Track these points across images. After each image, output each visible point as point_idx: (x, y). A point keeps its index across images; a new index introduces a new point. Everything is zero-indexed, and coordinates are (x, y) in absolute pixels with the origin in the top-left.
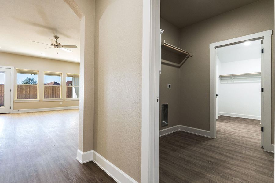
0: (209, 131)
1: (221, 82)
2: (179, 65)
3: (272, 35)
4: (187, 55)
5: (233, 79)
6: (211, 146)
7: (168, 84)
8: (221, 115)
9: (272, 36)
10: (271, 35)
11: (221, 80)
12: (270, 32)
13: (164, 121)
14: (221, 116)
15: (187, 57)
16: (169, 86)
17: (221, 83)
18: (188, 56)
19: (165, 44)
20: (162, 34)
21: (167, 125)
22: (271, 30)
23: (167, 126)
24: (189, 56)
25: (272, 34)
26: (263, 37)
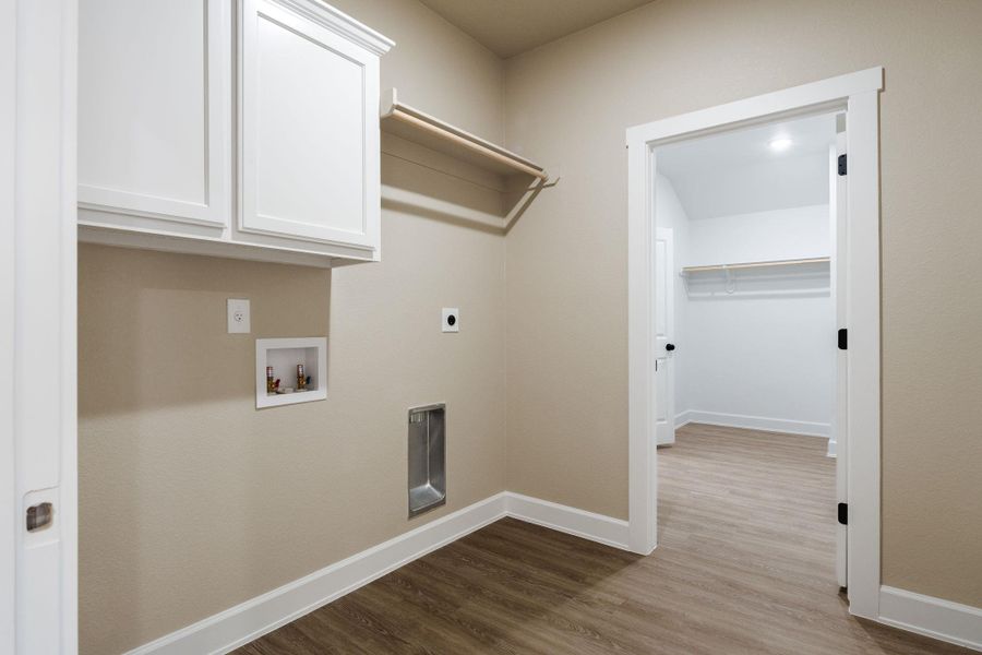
0: (627, 519)
1: (693, 295)
2: (503, 223)
3: (883, 90)
4: (533, 177)
5: (733, 281)
6: (628, 607)
7: (444, 309)
8: (690, 421)
9: (882, 94)
10: (879, 92)
11: (689, 284)
12: (872, 78)
13: (428, 485)
14: (690, 424)
15: (534, 185)
16: (451, 320)
17: (690, 299)
18: (538, 180)
19: (396, 112)
20: (385, 59)
21: (443, 502)
22: (878, 70)
23: (441, 509)
24: (543, 180)
25: (881, 87)
26: (842, 103)
